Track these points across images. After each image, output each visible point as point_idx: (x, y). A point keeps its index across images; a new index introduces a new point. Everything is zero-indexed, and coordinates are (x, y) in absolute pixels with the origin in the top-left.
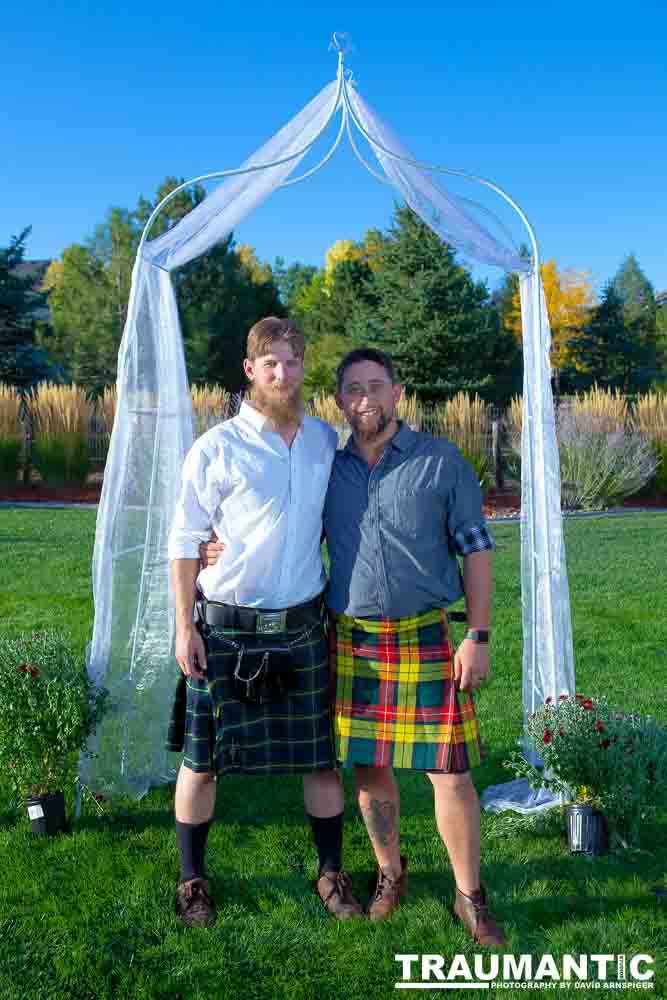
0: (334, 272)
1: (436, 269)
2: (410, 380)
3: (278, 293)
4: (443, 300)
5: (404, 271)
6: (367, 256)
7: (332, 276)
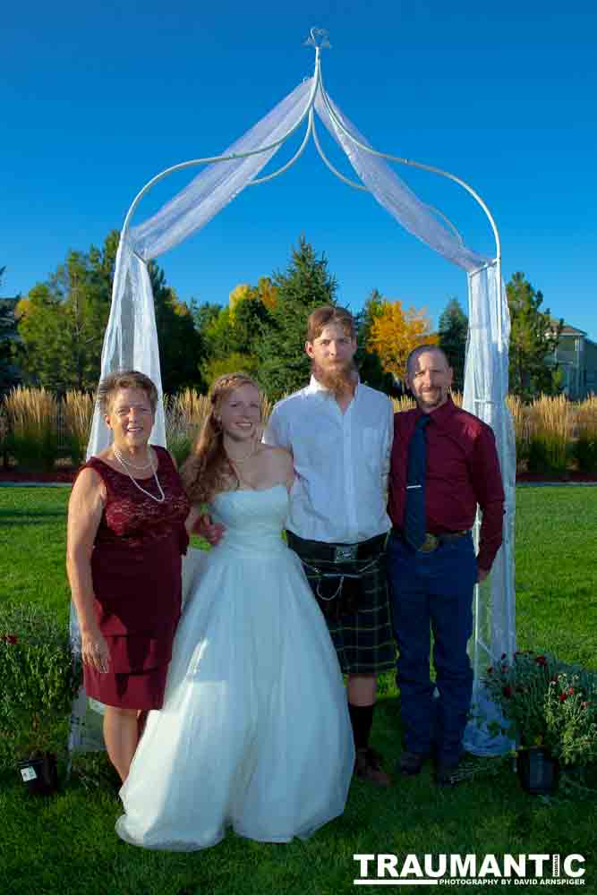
0: (237, 307)
1: (325, 300)
3: (194, 324)
5: (300, 301)
6: (261, 296)
7: (236, 310)
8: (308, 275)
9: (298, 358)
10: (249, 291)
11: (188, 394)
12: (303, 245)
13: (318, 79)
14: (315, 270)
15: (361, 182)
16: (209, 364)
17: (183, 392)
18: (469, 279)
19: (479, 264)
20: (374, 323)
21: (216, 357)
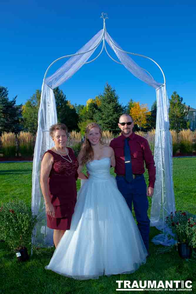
0: (89, 106)
1: (115, 102)
2: (110, 129)
3: (76, 111)
4: (117, 109)
5: (107, 103)
6: (96, 102)
7: (88, 107)
8: (110, 95)
9: (107, 120)
10: (92, 100)
11: (73, 132)
12: (108, 85)
13: (105, 29)
14: (112, 93)
15: (120, 62)
16: (81, 123)
17: (72, 132)
18: (156, 91)
19: (159, 86)
20: (131, 109)
21: (83, 121)
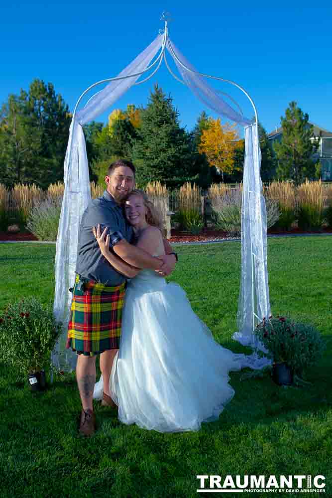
0: (114, 125)
1: (171, 124)
4: (175, 138)
5: (156, 125)
6: (129, 117)
7: (113, 127)
8: (160, 108)
9: (156, 160)
12: (157, 89)
14: (165, 105)
16: (97, 163)
20: (203, 134)
21: (101, 158)
